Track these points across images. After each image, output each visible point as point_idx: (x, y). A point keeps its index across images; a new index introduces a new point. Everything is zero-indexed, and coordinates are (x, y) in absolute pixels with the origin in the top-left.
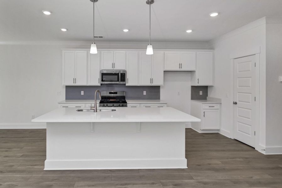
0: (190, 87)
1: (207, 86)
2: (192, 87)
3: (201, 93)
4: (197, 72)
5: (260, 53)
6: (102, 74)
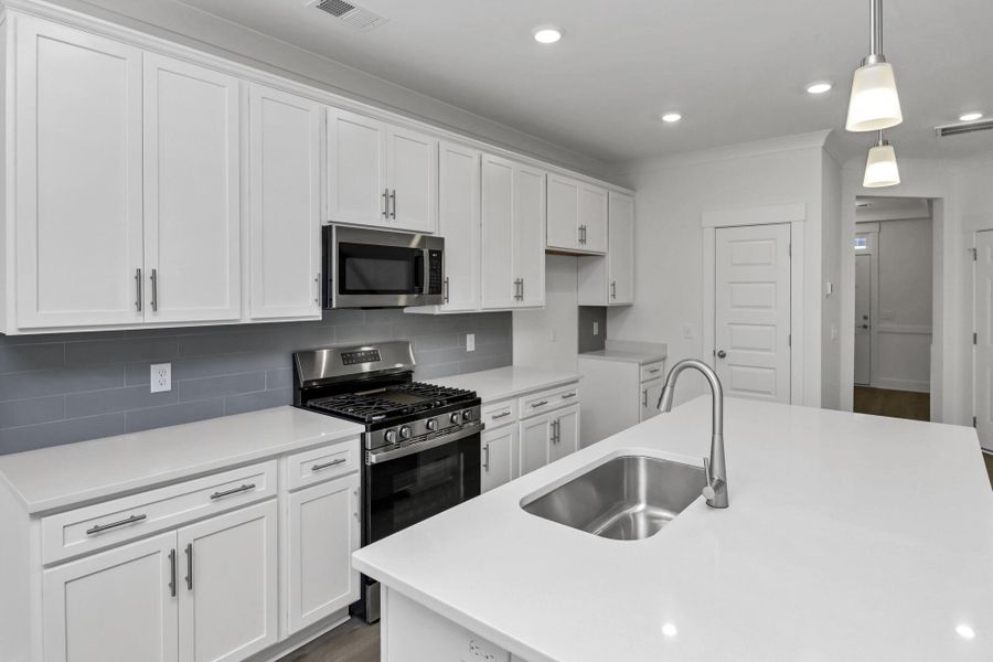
0: (577, 309)
1: (604, 308)
2: (582, 309)
3: (595, 330)
4: (609, 259)
5: (804, 221)
6: (341, 245)
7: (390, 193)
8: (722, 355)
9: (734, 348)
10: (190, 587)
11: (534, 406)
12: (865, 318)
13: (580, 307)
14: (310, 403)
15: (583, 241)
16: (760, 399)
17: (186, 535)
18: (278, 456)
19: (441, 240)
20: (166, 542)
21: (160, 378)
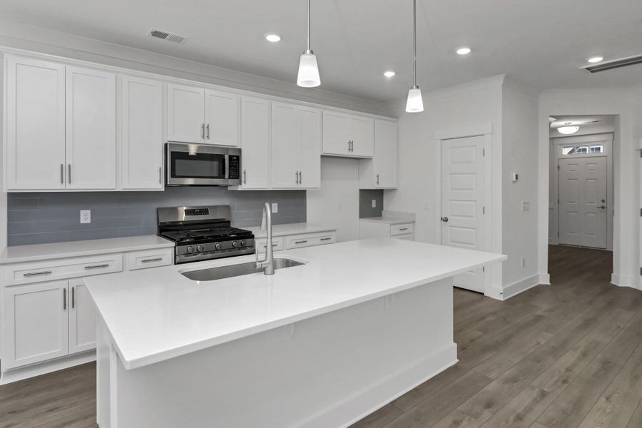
0: (358, 191)
1: (383, 190)
2: (362, 191)
3: (374, 204)
4: (375, 161)
5: (492, 134)
6: (172, 153)
7: (206, 126)
8: (446, 220)
9: (453, 215)
10: (73, 307)
11: (297, 243)
12: (603, 201)
13: (361, 190)
14: (163, 234)
15: (351, 149)
16: (467, 248)
17: (73, 283)
18: (125, 252)
19: (240, 150)
20: (64, 285)
21: (85, 217)
